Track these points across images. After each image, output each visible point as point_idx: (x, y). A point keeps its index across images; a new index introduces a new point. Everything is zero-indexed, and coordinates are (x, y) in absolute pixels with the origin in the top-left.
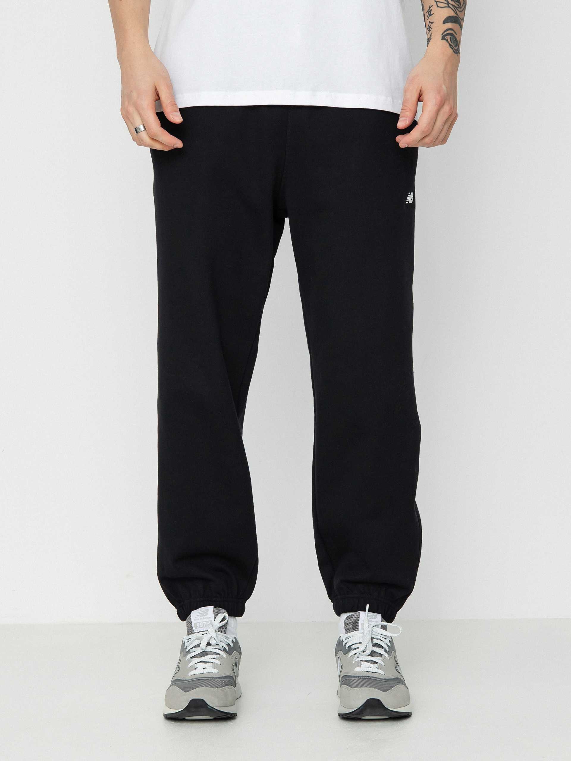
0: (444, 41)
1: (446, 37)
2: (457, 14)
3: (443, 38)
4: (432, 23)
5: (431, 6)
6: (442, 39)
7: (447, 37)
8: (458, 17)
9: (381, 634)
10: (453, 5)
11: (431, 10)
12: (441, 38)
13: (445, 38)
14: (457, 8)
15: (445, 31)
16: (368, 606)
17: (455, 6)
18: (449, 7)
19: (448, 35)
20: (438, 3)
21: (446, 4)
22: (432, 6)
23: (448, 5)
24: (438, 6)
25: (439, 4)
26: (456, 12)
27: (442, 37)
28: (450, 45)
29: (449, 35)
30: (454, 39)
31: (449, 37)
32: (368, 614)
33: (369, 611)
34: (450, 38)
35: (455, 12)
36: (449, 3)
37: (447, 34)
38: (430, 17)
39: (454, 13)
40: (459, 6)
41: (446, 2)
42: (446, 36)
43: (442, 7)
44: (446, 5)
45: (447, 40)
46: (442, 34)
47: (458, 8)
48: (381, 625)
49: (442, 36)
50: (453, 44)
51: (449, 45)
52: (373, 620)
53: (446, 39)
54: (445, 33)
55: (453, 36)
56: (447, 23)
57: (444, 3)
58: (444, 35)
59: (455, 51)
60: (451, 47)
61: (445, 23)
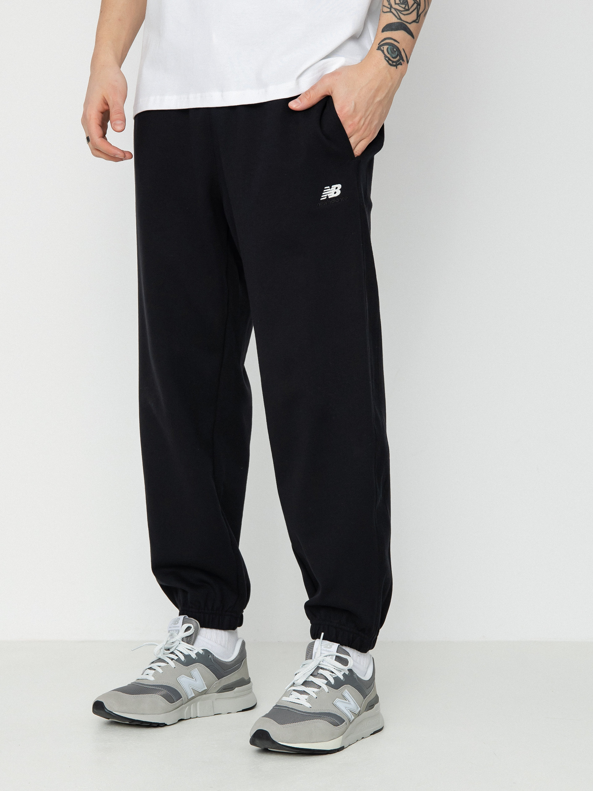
0: (380, 52)
1: (382, 48)
2: (400, 19)
3: (379, 49)
6: (377, 49)
7: (383, 48)
8: (402, 22)
9: (334, 666)
10: (396, 9)
13: (381, 48)
14: (402, 11)
15: (382, 41)
16: (323, 634)
17: (398, 10)
18: (391, 12)
20: (384, 7)
21: (389, 8)
23: (391, 10)
25: (384, 9)
26: (398, 17)
28: (386, 56)
29: (387, 45)
30: (393, 49)
31: (385, 47)
32: (322, 643)
33: (323, 639)
34: (388, 48)
35: (396, 17)
36: (392, 7)
37: (384, 44)
39: (396, 19)
40: (404, 8)
41: (389, 6)
42: (382, 46)
43: (384, 12)
44: (389, 10)
45: (383, 51)
46: (379, 45)
47: (404, 11)
48: (336, 656)
49: (378, 46)
50: (391, 55)
52: (328, 649)
53: (382, 49)
54: (382, 43)
55: (392, 46)
56: (385, 31)
57: (387, 7)
58: (380, 45)
59: (393, 63)
60: (386, 59)
61: (384, 32)
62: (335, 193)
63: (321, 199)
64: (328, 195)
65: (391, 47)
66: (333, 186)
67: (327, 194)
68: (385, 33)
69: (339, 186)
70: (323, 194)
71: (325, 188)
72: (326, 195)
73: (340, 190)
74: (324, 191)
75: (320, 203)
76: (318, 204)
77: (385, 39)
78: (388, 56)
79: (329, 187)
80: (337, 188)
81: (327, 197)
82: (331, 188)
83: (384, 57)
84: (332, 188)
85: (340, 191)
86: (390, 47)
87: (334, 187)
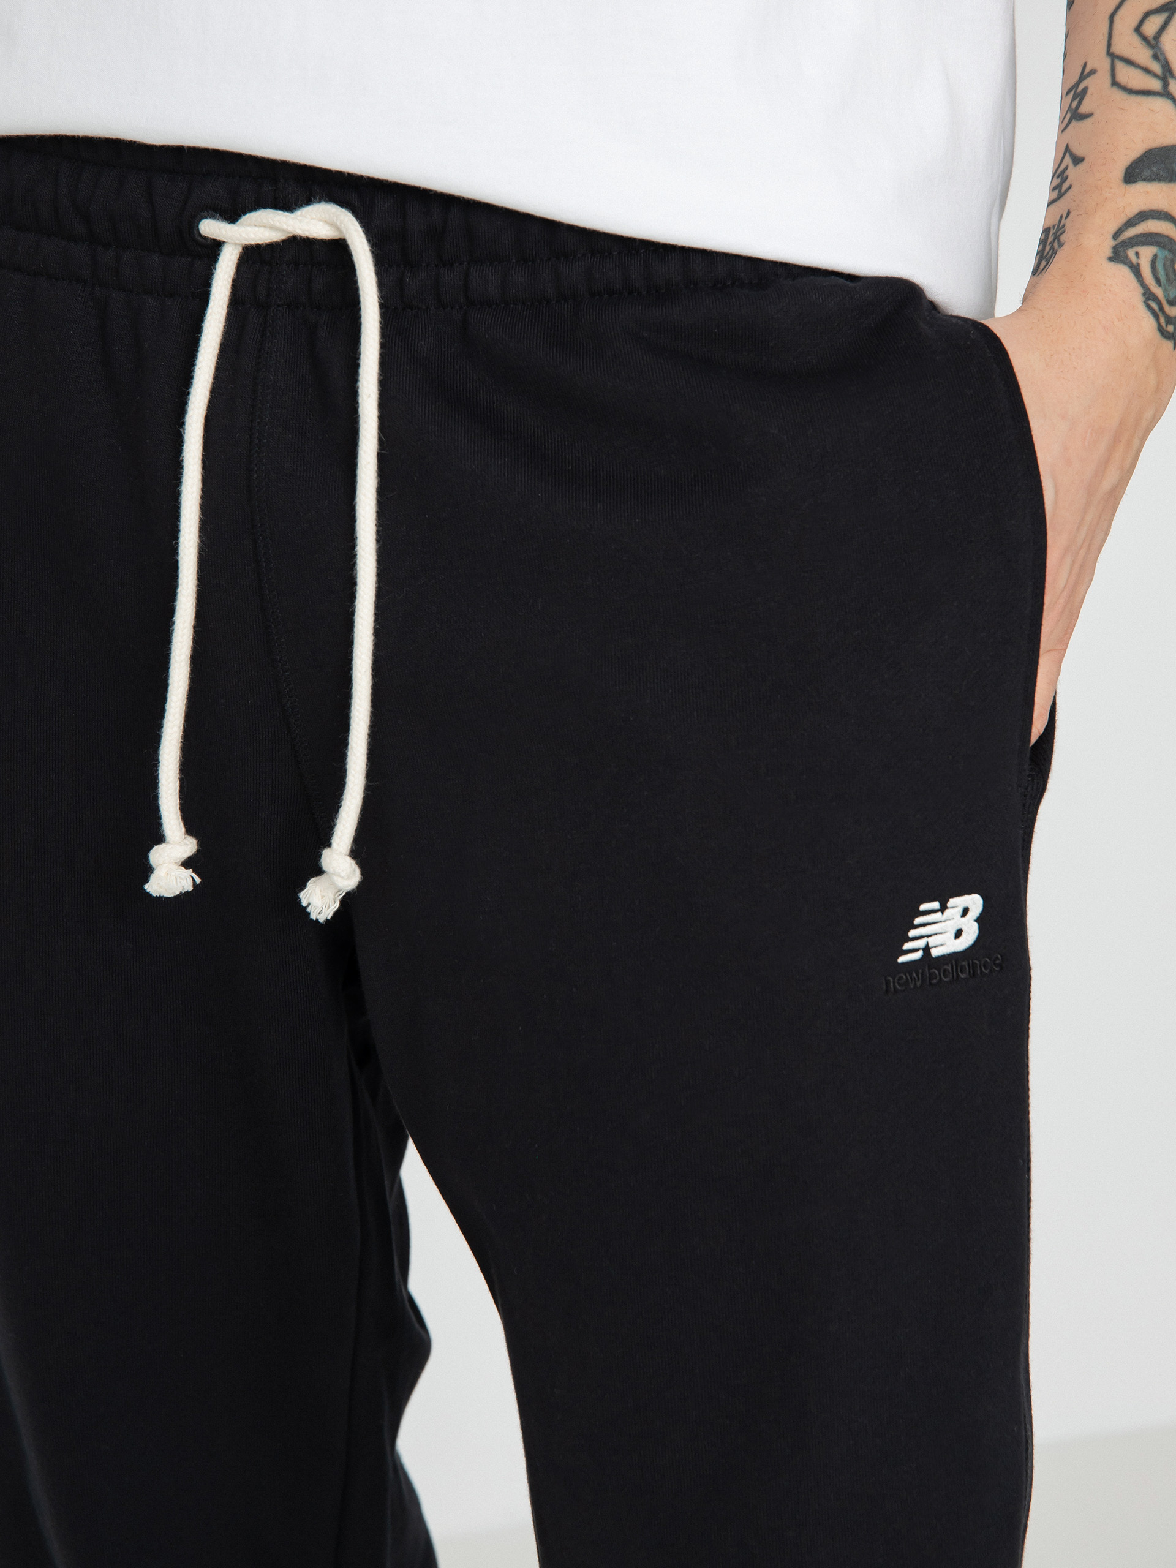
0: (1124, 271)
1: (1131, 253)
3: (1118, 255)
4: (1078, 160)
5: (1087, 71)
6: (1110, 259)
7: (1137, 254)
11: (1085, 90)
12: (1109, 252)
13: (1127, 257)
15: (1130, 223)
18: (1163, 92)
19: (1143, 244)
20: (1120, 66)
21: (1155, 75)
22: (1093, 72)
23: (1166, 85)
24: (1115, 83)
25: (1127, 75)
27: (1115, 249)
28: (1148, 296)
29: (1152, 244)
31: (1146, 253)
34: (1155, 257)
37: (1137, 236)
38: (1074, 123)
41: (1156, 67)
42: (1135, 248)
43: (1131, 91)
44: (1156, 85)
45: (1136, 270)
46: (1116, 236)
49: (1114, 240)
50: (1165, 291)
51: (1144, 294)
53: (1134, 259)
54: (1131, 232)
55: (1170, 251)
56: (1145, 180)
57: (1147, 70)
58: (1124, 242)
59: (1167, 326)
60: (1149, 307)
61: (1134, 182)
62: (959, 934)
63: (902, 959)
64: (932, 941)
65: (1166, 253)
66: (952, 902)
67: (928, 936)
68: (1141, 187)
69: (975, 902)
70: (912, 933)
71: (924, 907)
72: (921, 943)
73: (976, 921)
74: (918, 920)
75: (894, 979)
76: (887, 983)
77: (1143, 216)
78: (1158, 292)
79: (936, 905)
80: (965, 912)
81: (927, 949)
82: (943, 908)
83: (1143, 299)
84: (947, 912)
85: (976, 925)
86: (1163, 254)
87: (957, 903)
